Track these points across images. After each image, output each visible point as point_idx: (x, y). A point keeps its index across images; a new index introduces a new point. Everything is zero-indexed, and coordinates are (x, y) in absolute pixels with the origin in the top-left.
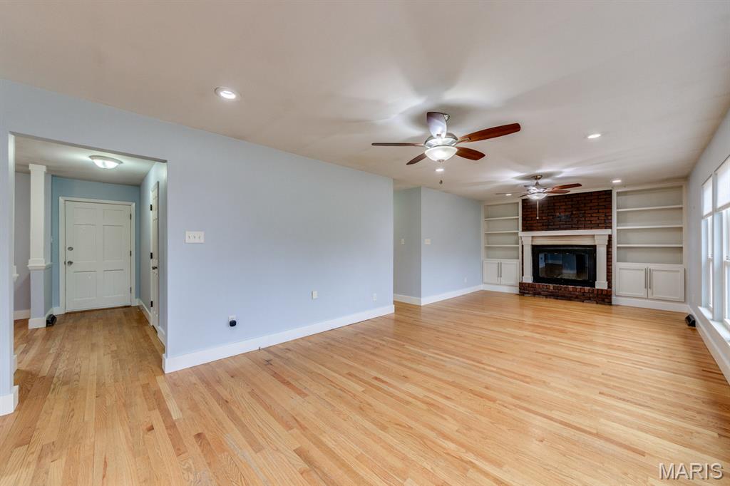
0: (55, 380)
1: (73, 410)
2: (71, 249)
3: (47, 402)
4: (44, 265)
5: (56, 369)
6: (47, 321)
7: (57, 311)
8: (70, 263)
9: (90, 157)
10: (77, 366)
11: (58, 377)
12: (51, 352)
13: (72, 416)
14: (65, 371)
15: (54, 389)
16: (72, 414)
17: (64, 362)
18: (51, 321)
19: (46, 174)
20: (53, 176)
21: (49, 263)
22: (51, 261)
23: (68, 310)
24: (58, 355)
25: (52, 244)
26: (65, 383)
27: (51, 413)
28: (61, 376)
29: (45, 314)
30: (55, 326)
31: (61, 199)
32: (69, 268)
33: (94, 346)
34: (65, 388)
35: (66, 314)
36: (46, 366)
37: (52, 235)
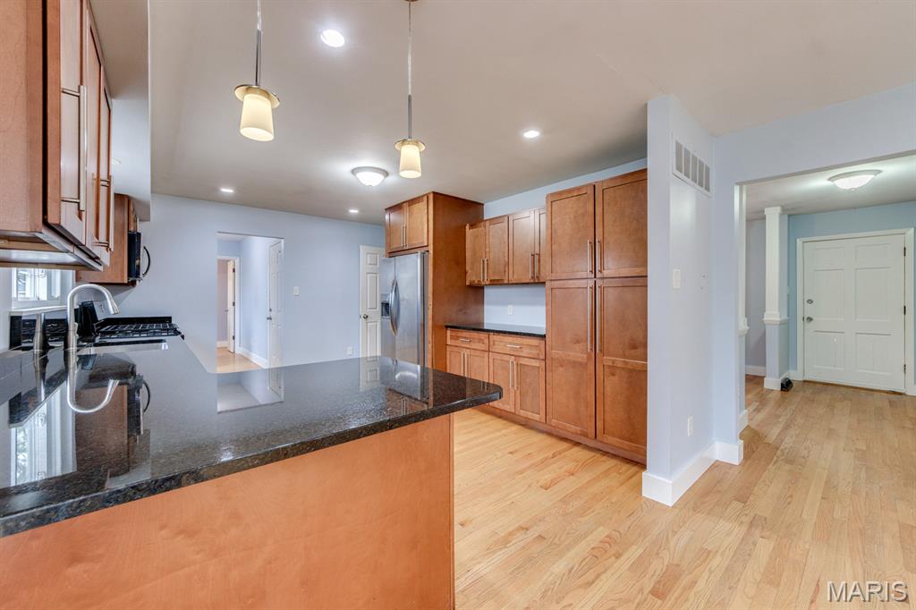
0: (779, 452)
1: (791, 496)
2: (810, 301)
3: (767, 472)
4: (779, 319)
5: (782, 441)
6: (782, 384)
7: (795, 376)
8: (810, 319)
9: (829, 179)
10: (805, 449)
11: (782, 451)
12: (780, 420)
13: (789, 503)
14: (791, 447)
15: (776, 462)
16: (789, 500)
17: (792, 437)
18: (787, 386)
19: (781, 215)
20: (789, 216)
21: (785, 317)
22: (788, 316)
23: (807, 378)
24: (787, 427)
25: (788, 296)
26: (790, 461)
27: (769, 486)
28: (787, 451)
29: (780, 376)
30: (789, 393)
31: (799, 242)
32: (809, 326)
33: (831, 433)
34: (788, 467)
35: (805, 381)
36: (773, 433)
37: (789, 285)
